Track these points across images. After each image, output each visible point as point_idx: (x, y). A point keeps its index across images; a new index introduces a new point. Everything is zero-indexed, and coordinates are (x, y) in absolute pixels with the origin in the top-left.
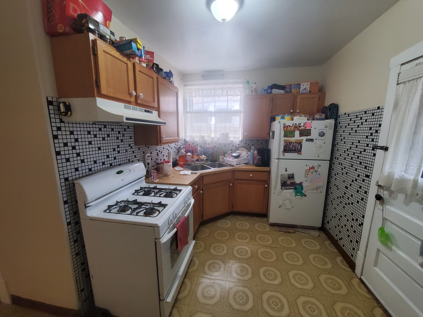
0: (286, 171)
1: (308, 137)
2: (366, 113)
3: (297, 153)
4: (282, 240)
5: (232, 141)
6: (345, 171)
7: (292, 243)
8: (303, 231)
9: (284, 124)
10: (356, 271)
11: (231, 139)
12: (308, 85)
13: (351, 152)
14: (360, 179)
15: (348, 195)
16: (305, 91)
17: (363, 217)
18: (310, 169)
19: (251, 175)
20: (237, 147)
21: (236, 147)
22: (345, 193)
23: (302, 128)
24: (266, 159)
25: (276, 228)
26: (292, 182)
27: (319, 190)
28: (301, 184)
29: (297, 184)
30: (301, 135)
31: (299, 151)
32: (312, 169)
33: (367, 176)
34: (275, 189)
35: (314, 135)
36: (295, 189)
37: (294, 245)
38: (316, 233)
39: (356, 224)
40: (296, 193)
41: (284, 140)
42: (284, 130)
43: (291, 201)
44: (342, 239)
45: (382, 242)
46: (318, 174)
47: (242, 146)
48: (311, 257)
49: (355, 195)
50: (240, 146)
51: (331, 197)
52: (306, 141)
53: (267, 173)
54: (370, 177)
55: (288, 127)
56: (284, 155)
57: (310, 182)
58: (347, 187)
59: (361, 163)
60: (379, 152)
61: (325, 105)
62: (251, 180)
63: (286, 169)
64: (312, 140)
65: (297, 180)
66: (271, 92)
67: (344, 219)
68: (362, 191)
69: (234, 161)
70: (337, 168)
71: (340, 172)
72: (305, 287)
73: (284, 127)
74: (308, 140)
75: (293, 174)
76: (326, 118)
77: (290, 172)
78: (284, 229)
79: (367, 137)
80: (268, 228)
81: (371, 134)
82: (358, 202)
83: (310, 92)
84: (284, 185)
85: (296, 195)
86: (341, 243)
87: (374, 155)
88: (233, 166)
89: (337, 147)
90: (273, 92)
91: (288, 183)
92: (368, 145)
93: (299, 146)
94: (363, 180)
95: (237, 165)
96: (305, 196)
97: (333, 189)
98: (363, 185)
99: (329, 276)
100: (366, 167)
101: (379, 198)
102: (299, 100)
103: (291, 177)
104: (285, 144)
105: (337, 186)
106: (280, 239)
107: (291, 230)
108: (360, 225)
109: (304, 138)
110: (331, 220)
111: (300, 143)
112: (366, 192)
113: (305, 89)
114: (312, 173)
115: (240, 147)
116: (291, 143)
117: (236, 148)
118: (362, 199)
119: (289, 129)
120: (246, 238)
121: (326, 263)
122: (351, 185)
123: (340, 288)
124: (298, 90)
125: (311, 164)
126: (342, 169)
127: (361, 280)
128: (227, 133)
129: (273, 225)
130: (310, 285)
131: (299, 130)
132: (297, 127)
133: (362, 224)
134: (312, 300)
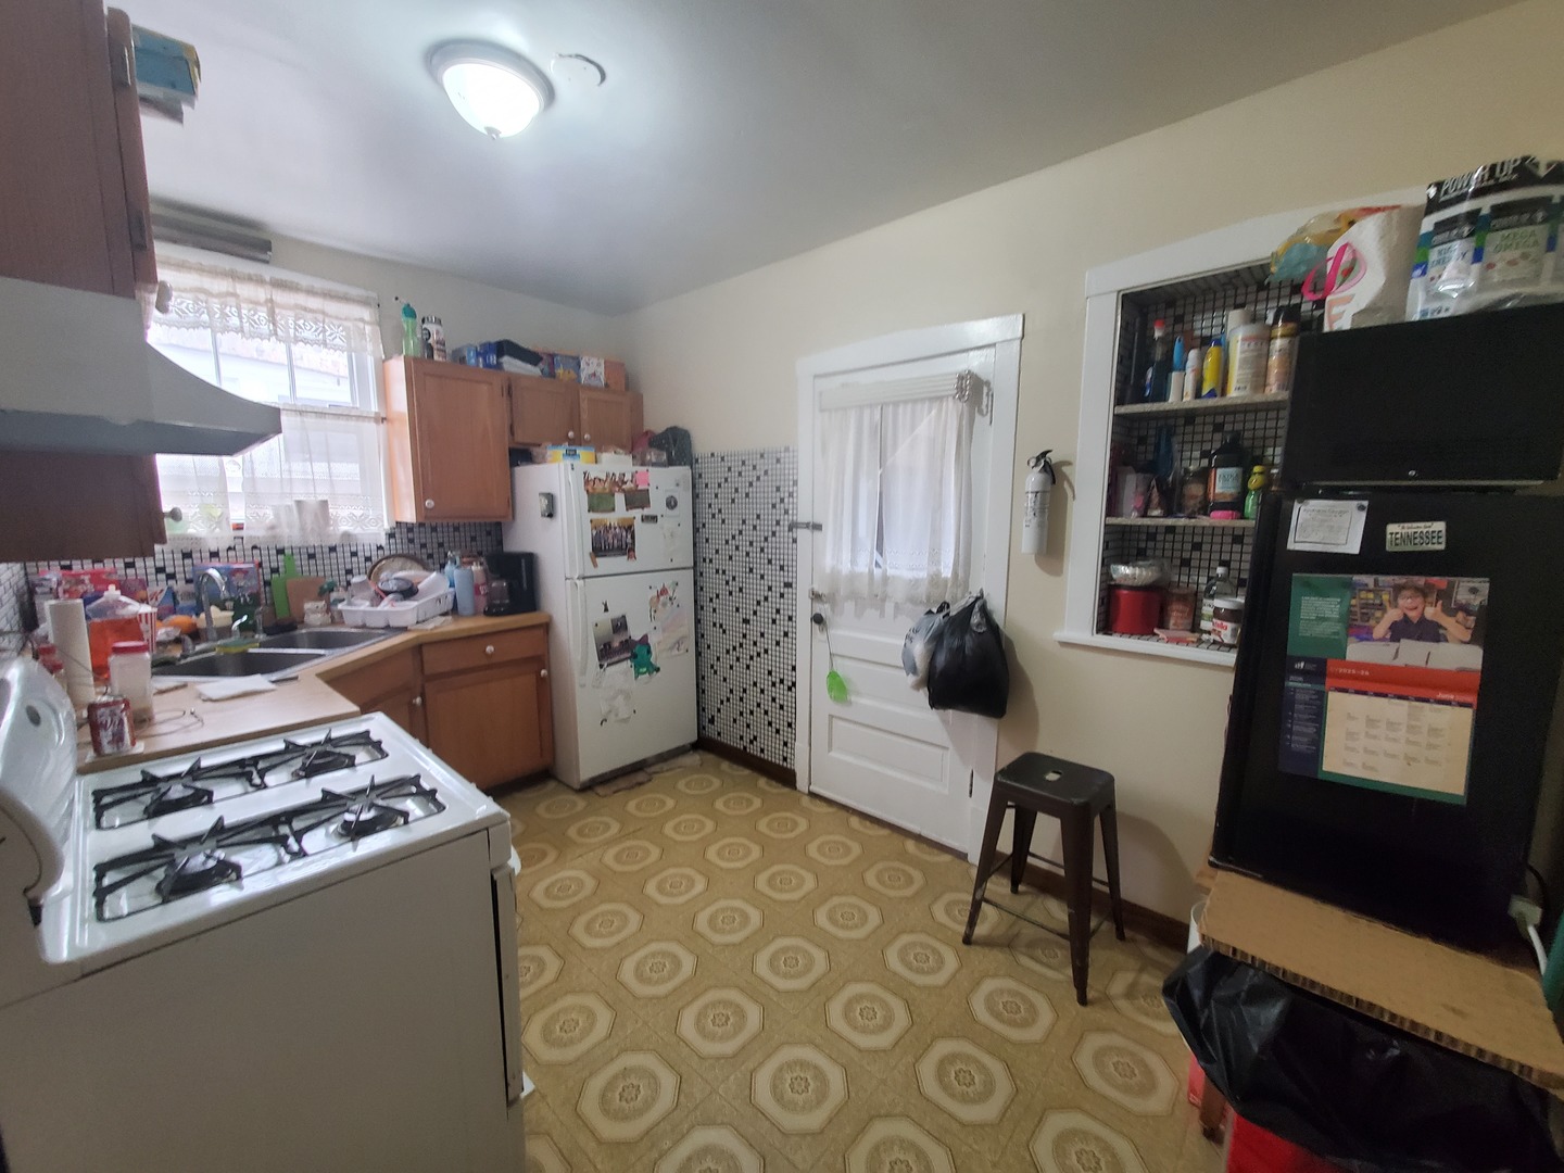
0: (606, 610)
1: (647, 512)
2: (762, 456)
3: (626, 557)
4: (638, 807)
5: (346, 535)
6: (734, 586)
7: (663, 803)
8: (665, 766)
9: (585, 474)
10: (798, 785)
11: (344, 528)
12: (599, 365)
13: (742, 541)
14: (774, 596)
15: (753, 636)
16: (594, 382)
17: (794, 668)
18: (658, 596)
19: (490, 649)
20: (374, 559)
21: (368, 559)
22: (744, 636)
23: (629, 485)
24: (525, 585)
25: (600, 790)
26: (623, 639)
27: (682, 647)
28: (644, 641)
29: (636, 643)
30: (630, 505)
31: (627, 549)
32: (662, 594)
33: (788, 585)
34: (583, 672)
35: (657, 506)
36: (634, 657)
37: (670, 803)
38: (694, 759)
39: (781, 689)
40: (637, 667)
41: (591, 521)
42: (587, 491)
43: (628, 696)
44: (755, 738)
45: (836, 699)
46: (675, 605)
47: (393, 552)
48: (719, 804)
49: (770, 630)
50: (387, 553)
51: (710, 658)
52: (643, 520)
53: (540, 632)
54: (794, 585)
55: (597, 481)
56: (595, 565)
57: (664, 631)
58: (746, 621)
59: (770, 562)
60: (802, 534)
61: (646, 428)
62: (491, 666)
63: (606, 605)
64: (654, 519)
65: (635, 633)
66: (499, 366)
67: (753, 693)
68: (782, 619)
69: (403, 612)
70: (713, 583)
71: (723, 590)
72: (750, 859)
73: (587, 482)
74: (645, 519)
75: (624, 617)
76: (671, 462)
77: (615, 613)
78: (622, 783)
79: (774, 506)
80: (580, 802)
81: (782, 500)
82: (778, 643)
83: (607, 385)
84: (606, 652)
85: (638, 674)
86: (754, 750)
87: (795, 541)
88: (404, 629)
89: (705, 533)
90: (506, 366)
91: (616, 644)
92: (778, 523)
93: (629, 536)
94: (782, 595)
95: (418, 623)
96: (658, 670)
97: (712, 635)
98: (782, 604)
99: (770, 817)
100: (782, 568)
101: (818, 619)
102: (584, 405)
103: (620, 625)
104: (594, 533)
105: (721, 626)
106: (631, 806)
107: (640, 777)
108: (790, 689)
109: (637, 513)
110: (719, 710)
111: (629, 528)
112: (790, 618)
113: (594, 374)
114: (664, 605)
115: (387, 558)
116: (608, 528)
117: (368, 564)
118: (786, 634)
119: (599, 487)
120: (544, 855)
121: (750, 803)
122: (755, 613)
123: (795, 824)
124: (573, 374)
125: (660, 581)
126: (727, 583)
127: (812, 795)
128: (324, 504)
129: (590, 787)
130: (756, 851)
131: (624, 491)
132: (617, 483)
133: (794, 684)
134: (775, 868)
